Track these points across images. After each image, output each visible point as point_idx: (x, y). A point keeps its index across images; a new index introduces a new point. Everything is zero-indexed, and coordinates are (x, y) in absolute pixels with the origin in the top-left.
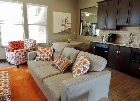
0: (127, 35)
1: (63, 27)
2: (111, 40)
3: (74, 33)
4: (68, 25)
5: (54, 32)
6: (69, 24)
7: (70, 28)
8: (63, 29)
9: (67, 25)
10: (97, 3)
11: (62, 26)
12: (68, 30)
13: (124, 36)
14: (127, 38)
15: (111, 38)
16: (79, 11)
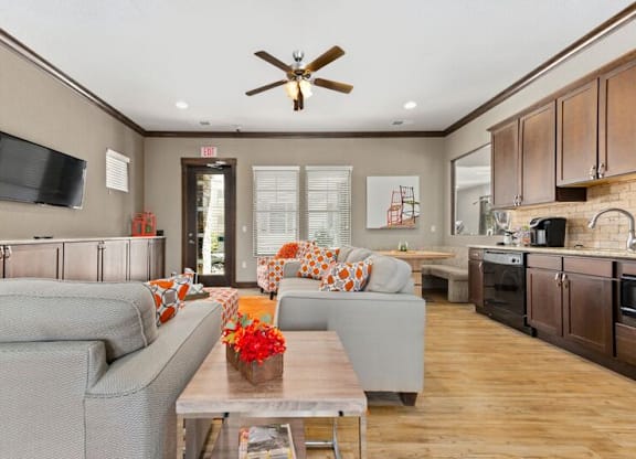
1: (394, 213)
2: (540, 241)
3: (433, 229)
4: (411, 206)
5: (369, 226)
6: (413, 204)
7: (416, 214)
8: (394, 219)
9: (407, 207)
10: (489, 130)
11: (391, 210)
12: (408, 220)
15: (540, 234)
16: (449, 164)
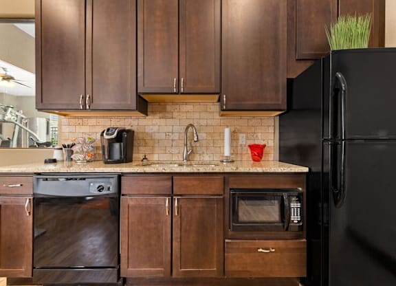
0: (172, 133)
2: (117, 156)
13: (163, 136)
14: (174, 143)
15: (117, 146)
